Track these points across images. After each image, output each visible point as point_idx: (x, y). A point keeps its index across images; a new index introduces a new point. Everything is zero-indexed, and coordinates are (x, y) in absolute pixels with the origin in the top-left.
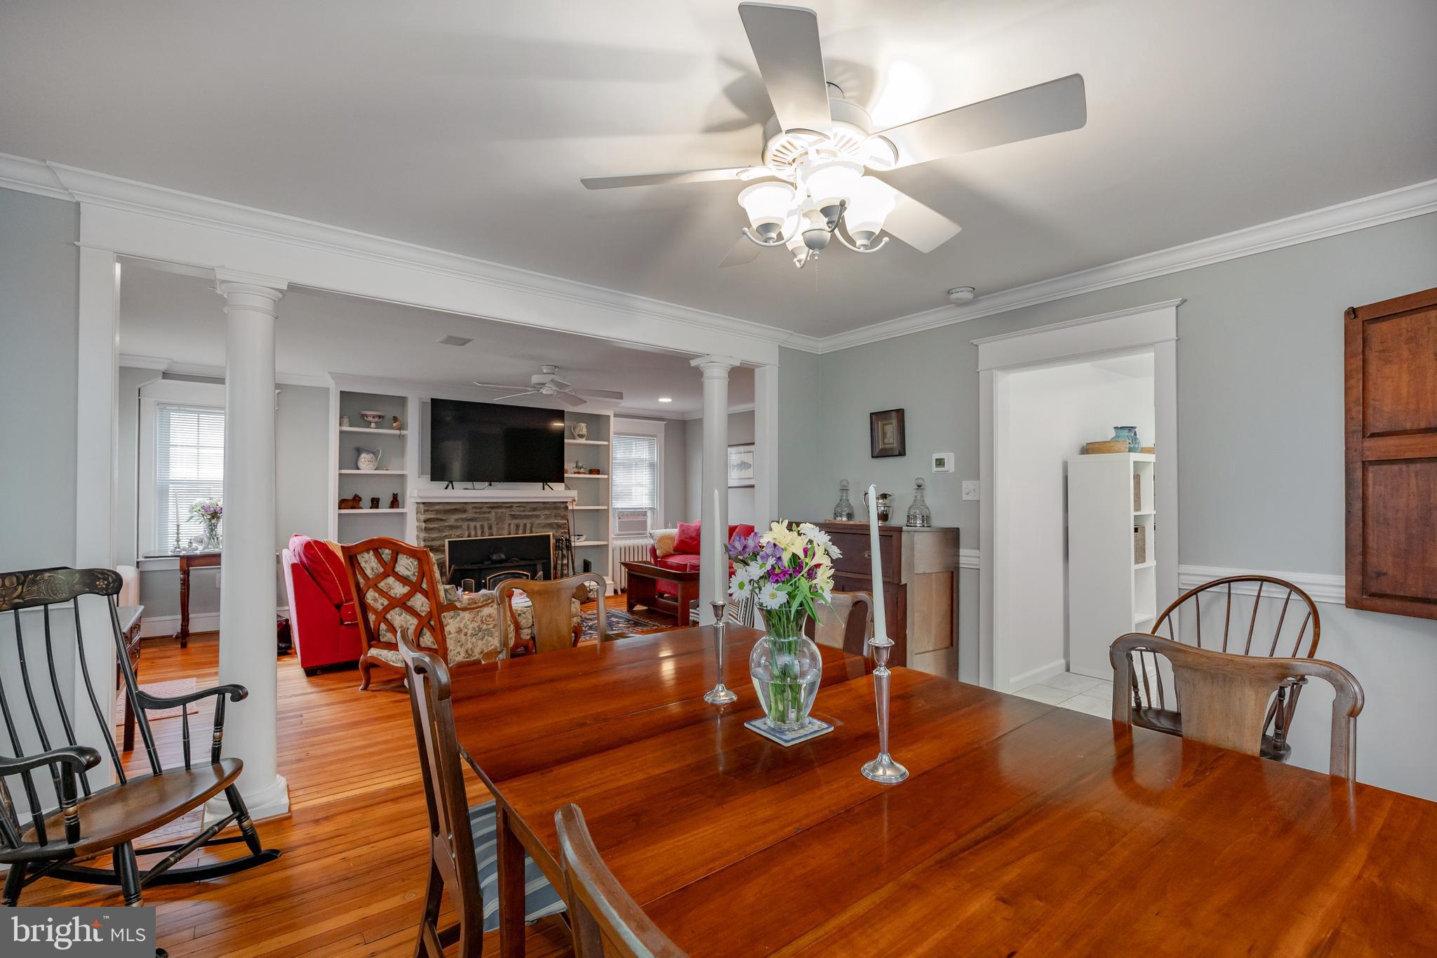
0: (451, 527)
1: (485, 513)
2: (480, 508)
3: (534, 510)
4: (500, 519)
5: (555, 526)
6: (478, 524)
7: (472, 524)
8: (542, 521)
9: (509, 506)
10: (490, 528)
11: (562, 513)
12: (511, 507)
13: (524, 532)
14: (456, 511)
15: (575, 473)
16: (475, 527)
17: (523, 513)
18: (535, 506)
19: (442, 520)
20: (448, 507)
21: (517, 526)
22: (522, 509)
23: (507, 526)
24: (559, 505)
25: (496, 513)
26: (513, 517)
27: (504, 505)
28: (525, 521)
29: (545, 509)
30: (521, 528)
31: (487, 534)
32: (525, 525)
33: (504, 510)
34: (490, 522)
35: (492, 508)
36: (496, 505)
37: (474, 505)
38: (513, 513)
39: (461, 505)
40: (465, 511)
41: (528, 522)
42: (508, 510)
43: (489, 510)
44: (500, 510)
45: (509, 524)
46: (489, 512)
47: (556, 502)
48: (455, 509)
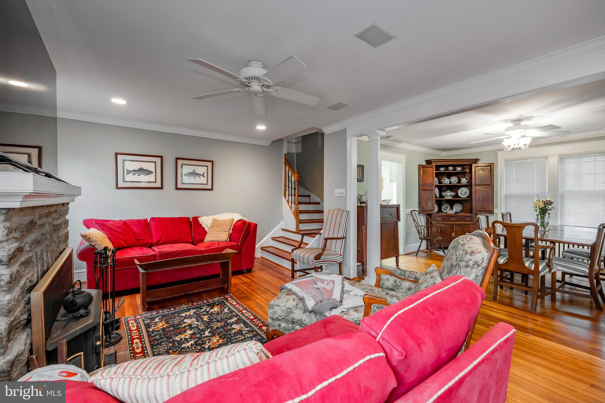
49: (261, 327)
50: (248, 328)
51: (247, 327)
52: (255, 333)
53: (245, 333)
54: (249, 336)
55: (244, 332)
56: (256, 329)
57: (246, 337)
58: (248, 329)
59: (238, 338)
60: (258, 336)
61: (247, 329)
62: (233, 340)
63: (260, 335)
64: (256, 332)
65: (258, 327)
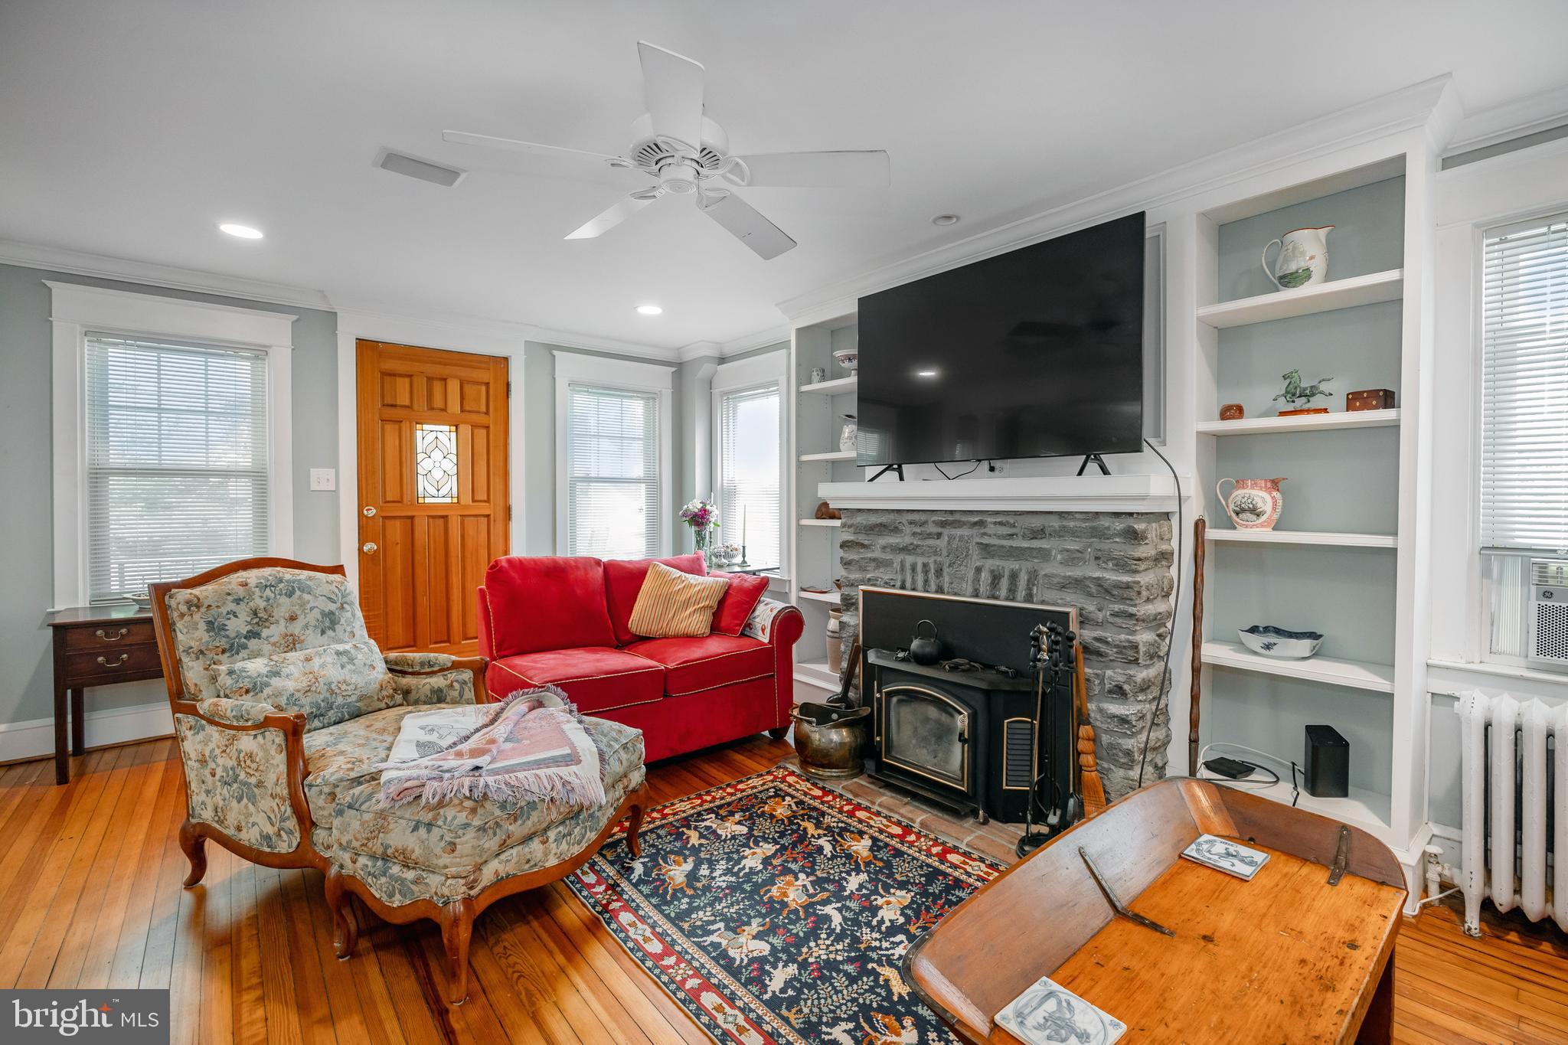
0: (879, 563)
1: (929, 536)
2: (923, 524)
3: (1038, 534)
4: (958, 555)
5: (1093, 589)
6: (920, 561)
7: (909, 559)
8: (1054, 569)
9: (978, 520)
10: (939, 572)
11: (1119, 548)
12: (981, 524)
13: (1012, 594)
14: (882, 529)
15: (1283, 414)
16: (913, 569)
17: (1006, 543)
18: (1036, 523)
19: (863, 546)
20: (874, 519)
21: (996, 578)
22: (1006, 530)
23: (971, 574)
24: (1105, 522)
25: (951, 538)
26: (986, 550)
27: (964, 518)
28: (1015, 566)
29: (1062, 533)
30: (1004, 583)
31: (933, 587)
32: (1014, 576)
33: (965, 532)
34: (939, 559)
35: (943, 524)
36: (950, 518)
37: (911, 517)
38: (986, 540)
39: (892, 516)
40: (896, 530)
41: (1023, 567)
42: (975, 531)
43: (939, 530)
44: (958, 532)
45: (978, 570)
46: (939, 535)
47: (1097, 514)
48: (882, 525)
49: (668, 950)
50: (712, 944)
51: (716, 946)
52: (686, 926)
53: (714, 922)
54: (701, 913)
55: (721, 925)
56: (683, 943)
57: (709, 909)
58: (710, 939)
59: (732, 904)
60: (673, 915)
61: (714, 938)
62: (743, 899)
63: (667, 917)
64: (682, 930)
65: (678, 948)
